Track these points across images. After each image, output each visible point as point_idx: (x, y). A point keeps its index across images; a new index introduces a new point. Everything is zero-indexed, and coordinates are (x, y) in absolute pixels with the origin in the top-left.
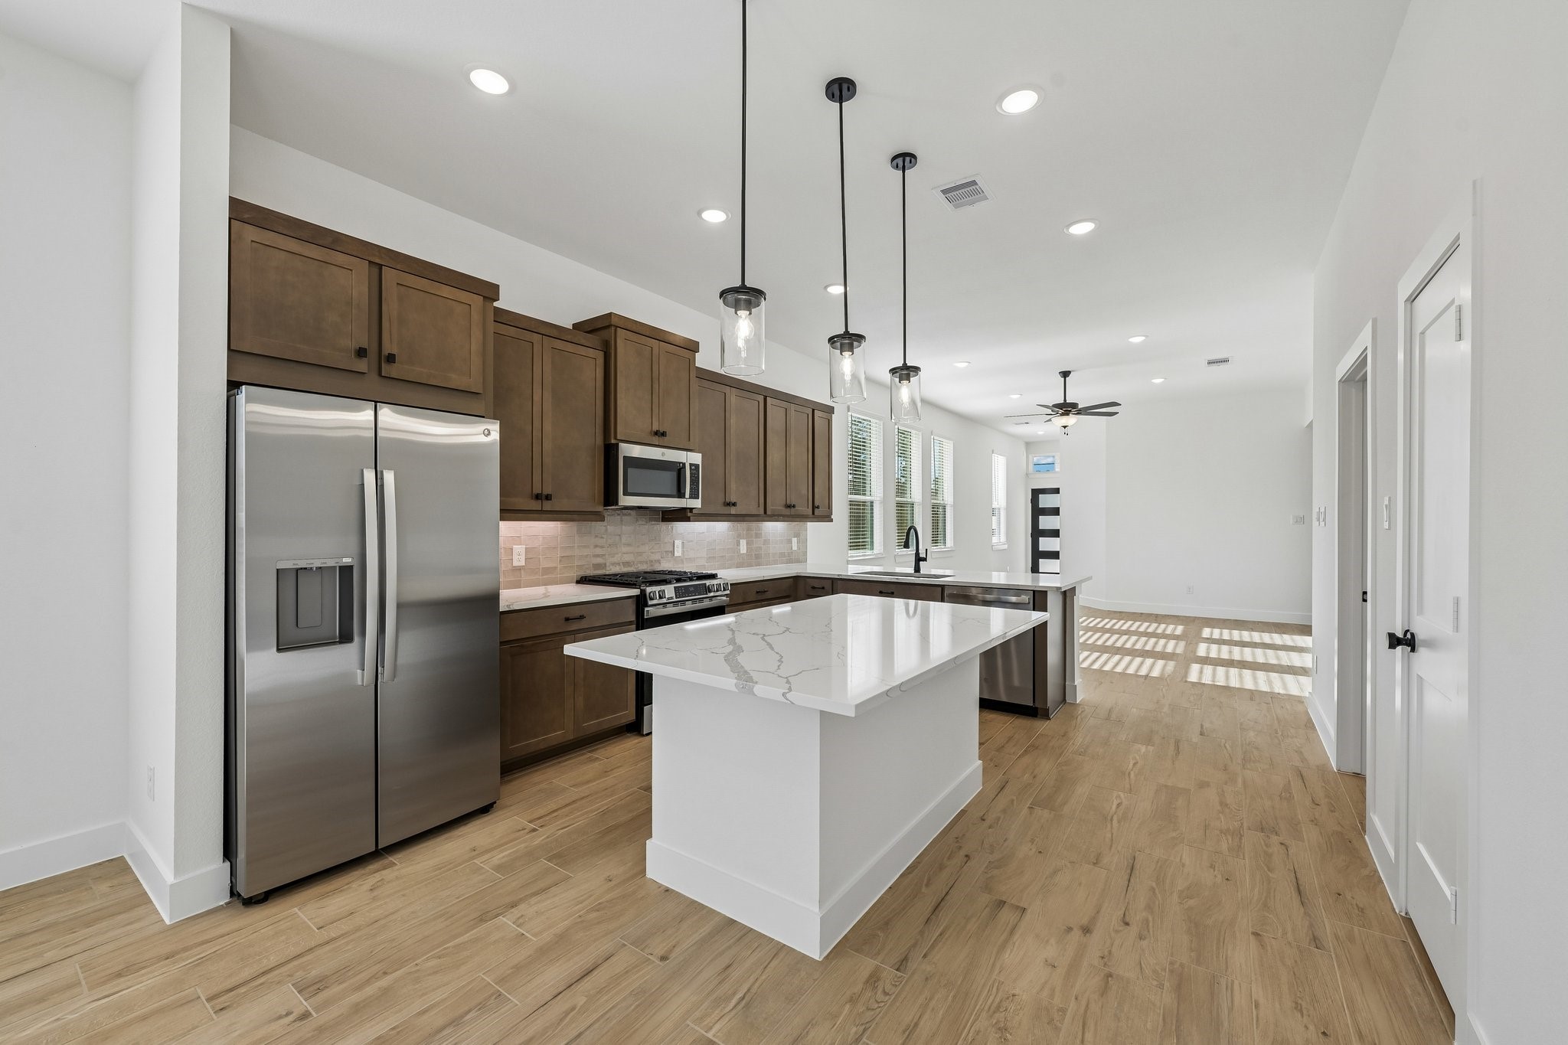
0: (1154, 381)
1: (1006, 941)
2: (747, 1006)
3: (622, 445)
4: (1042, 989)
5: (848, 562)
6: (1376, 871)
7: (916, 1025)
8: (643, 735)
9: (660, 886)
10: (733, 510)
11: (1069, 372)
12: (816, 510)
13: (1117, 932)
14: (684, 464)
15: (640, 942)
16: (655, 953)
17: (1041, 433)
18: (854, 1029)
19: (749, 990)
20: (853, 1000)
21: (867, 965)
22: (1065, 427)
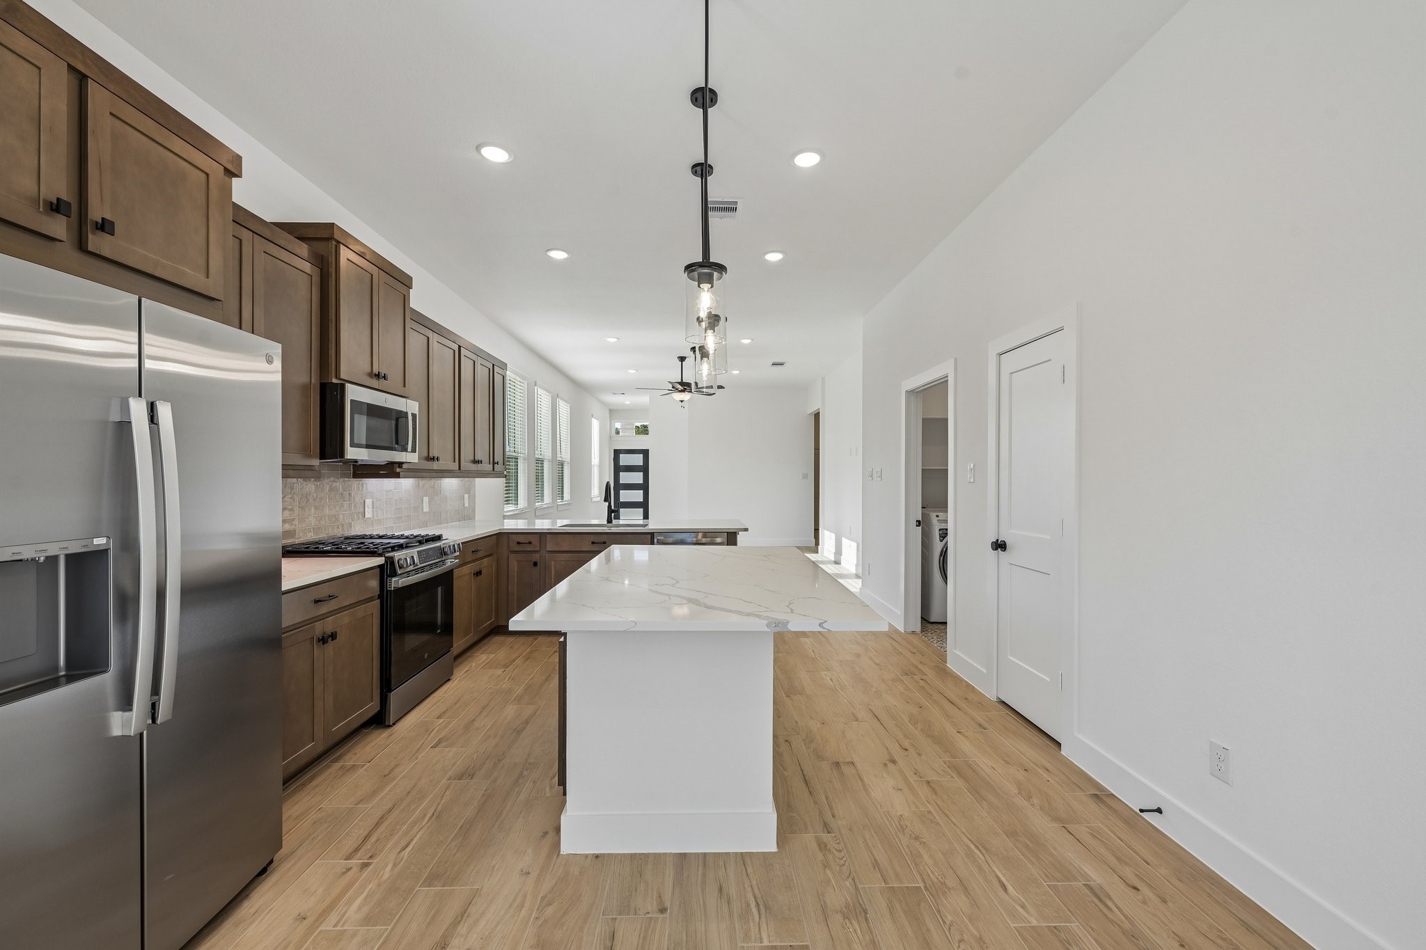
0: (733, 372)
1: (864, 785)
2: (766, 908)
3: (349, 387)
4: (909, 806)
5: (505, 517)
6: (966, 682)
7: (875, 860)
8: (389, 726)
9: (586, 856)
10: (435, 465)
11: (685, 358)
12: (496, 465)
13: (907, 756)
14: (407, 413)
15: (625, 908)
16: (649, 909)
17: (627, 403)
18: (848, 883)
19: (755, 897)
20: (826, 866)
21: (808, 838)
22: (682, 401)
